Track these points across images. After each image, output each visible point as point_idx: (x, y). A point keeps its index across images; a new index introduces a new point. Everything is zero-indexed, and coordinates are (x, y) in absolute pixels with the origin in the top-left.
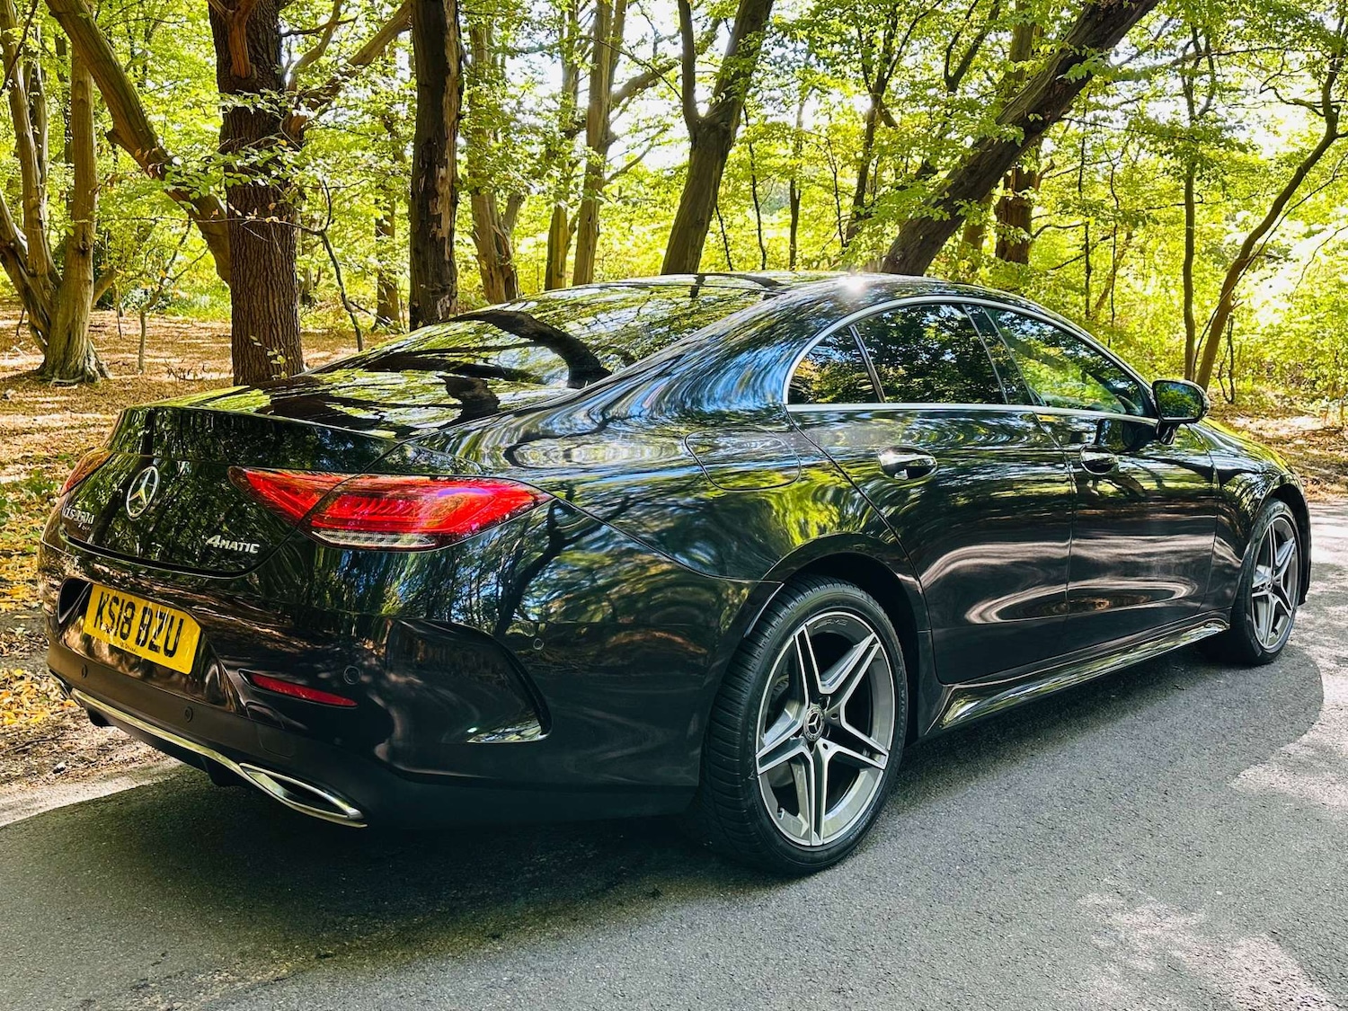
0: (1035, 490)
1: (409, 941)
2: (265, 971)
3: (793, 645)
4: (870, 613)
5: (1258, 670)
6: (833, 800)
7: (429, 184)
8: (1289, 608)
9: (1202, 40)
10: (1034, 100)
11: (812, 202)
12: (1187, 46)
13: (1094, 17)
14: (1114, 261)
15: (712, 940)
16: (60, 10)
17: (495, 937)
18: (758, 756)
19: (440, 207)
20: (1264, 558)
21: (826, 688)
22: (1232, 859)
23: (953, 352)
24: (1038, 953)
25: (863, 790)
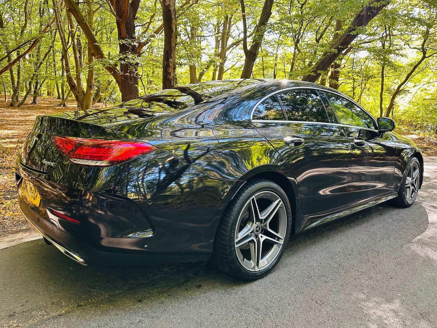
0: (337, 152)
1: (110, 301)
2: (57, 311)
3: (250, 202)
4: (279, 191)
5: (406, 209)
6: (263, 255)
7: (167, 64)
8: (416, 190)
9: (388, 32)
10: (341, 42)
11: (280, 76)
12: (384, 33)
13: (359, 18)
14: (361, 91)
15: (215, 307)
16: (79, 21)
17: (140, 301)
18: (236, 241)
19: (170, 70)
20: (409, 175)
21: (262, 217)
22: (403, 280)
23: (316, 108)
24: (333, 319)
25: (274, 252)
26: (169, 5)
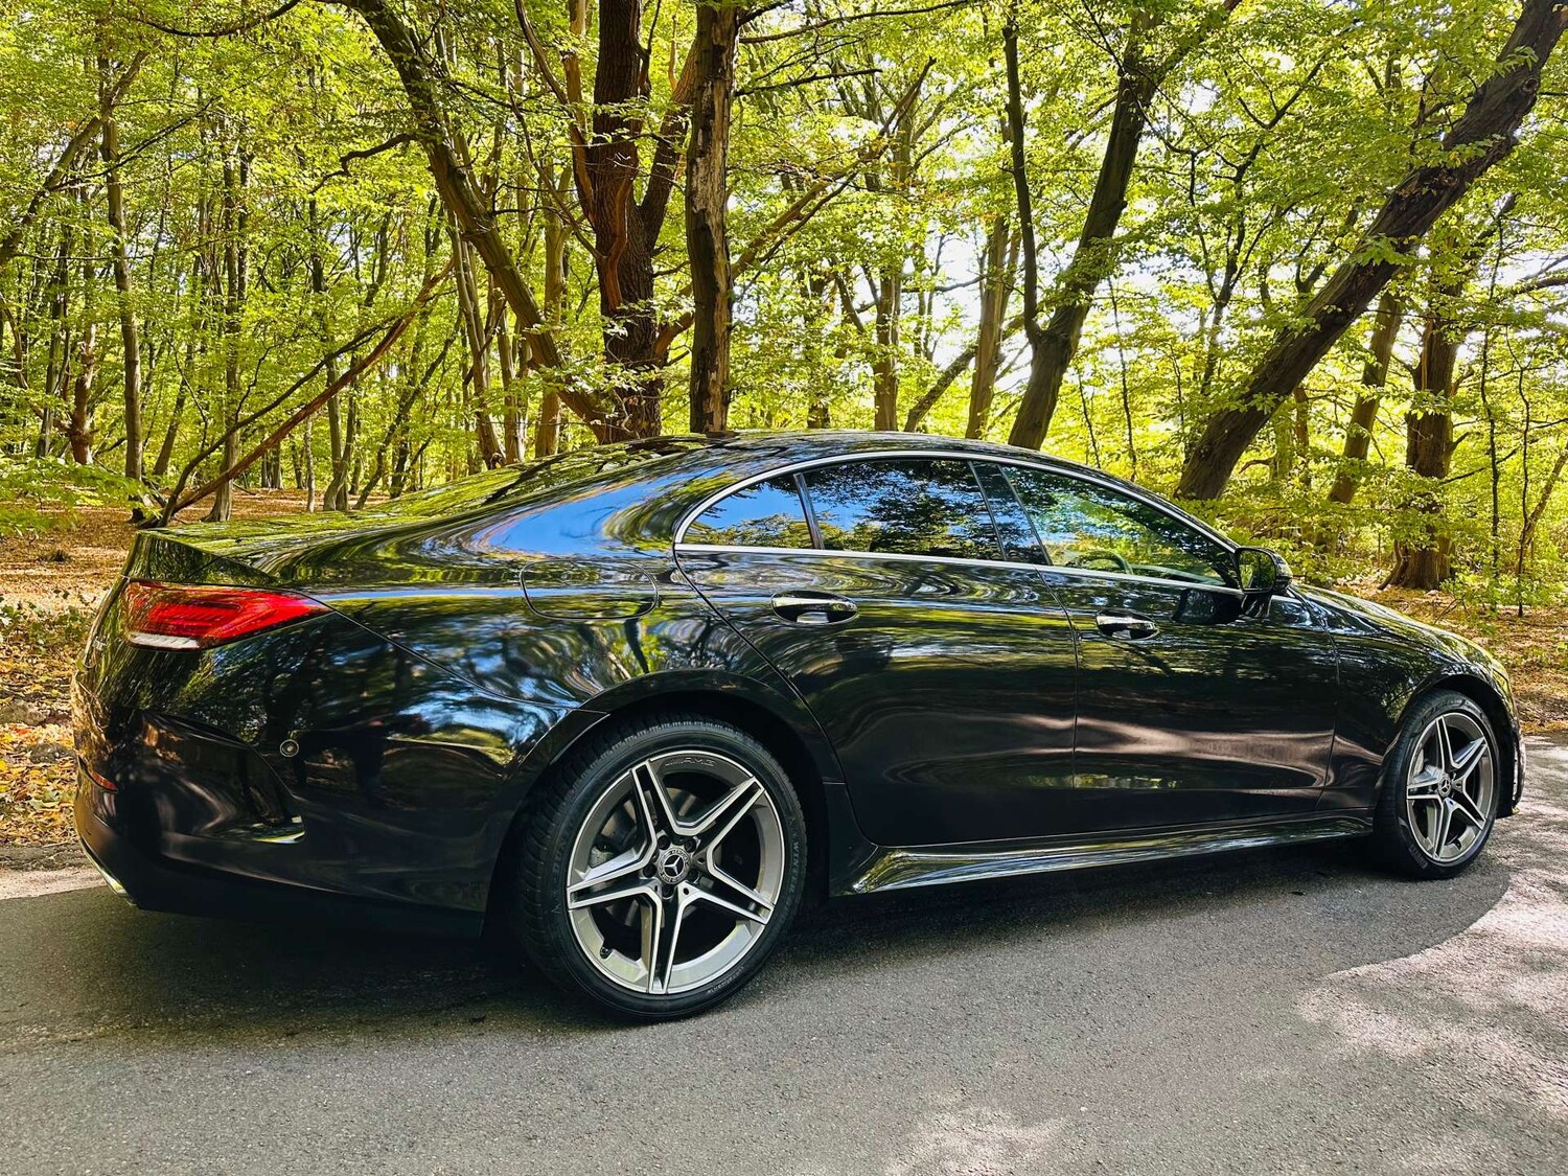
3: (630, 779)
4: (748, 755)
7: (704, 387)
8: (1478, 819)
13: (1396, 207)
18: (570, 890)
21: (684, 828)
26: (703, 211)
